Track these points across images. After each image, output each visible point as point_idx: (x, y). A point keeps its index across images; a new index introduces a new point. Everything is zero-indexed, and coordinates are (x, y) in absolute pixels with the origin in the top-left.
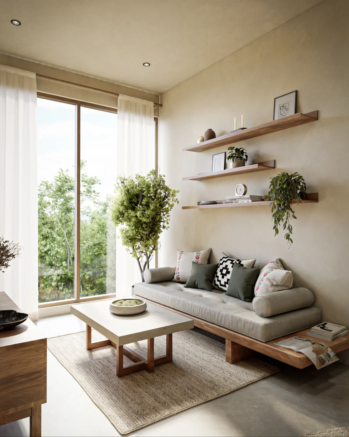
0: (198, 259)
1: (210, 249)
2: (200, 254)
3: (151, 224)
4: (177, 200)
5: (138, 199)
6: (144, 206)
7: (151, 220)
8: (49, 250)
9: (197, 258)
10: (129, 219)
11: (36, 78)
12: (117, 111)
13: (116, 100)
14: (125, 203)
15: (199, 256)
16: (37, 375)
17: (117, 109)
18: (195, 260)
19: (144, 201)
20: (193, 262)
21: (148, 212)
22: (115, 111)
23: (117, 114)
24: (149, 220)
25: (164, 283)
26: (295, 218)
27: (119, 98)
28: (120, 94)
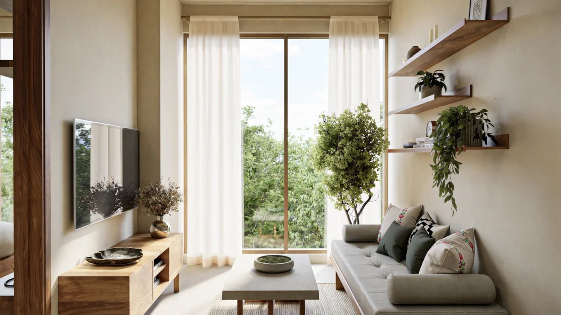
0: (402, 218)
1: (421, 206)
3: (352, 171)
9: (401, 217)
11: (239, 21)
12: (328, 37)
13: (328, 24)
15: (404, 214)
16: (121, 306)
17: (328, 34)
18: (397, 219)
20: (395, 222)
22: (326, 36)
23: (328, 39)
25: (361, 244)
27: (330, 21)
28: (331, 16)
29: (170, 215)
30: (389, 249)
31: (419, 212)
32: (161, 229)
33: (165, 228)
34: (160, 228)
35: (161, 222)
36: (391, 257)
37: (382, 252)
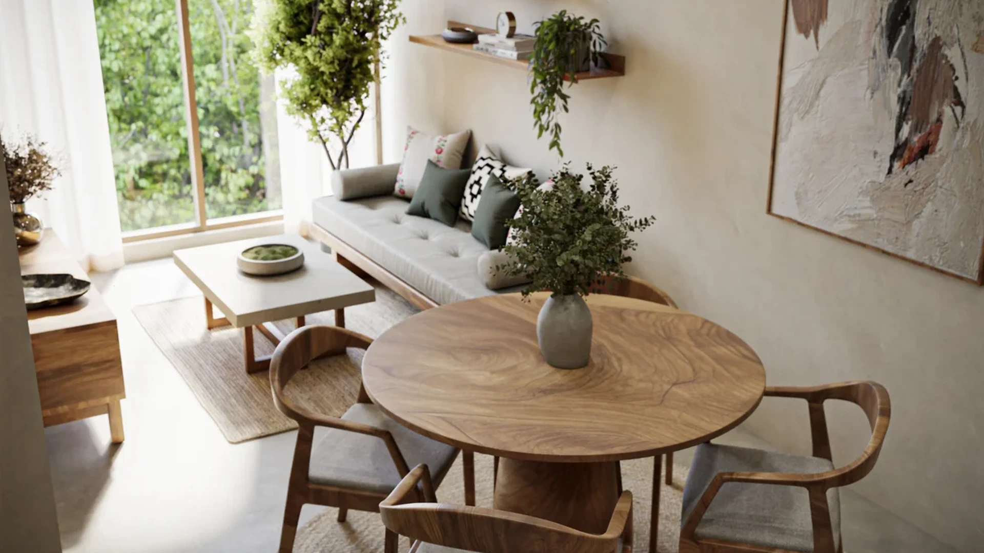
0: (440, 153)
1: (469, 132)
2: (446, 144)
4: (401, 14)
5: (310, 16)
6: (322, 36)
7: (338, 68)
8: (162, 31)
9: (439, 151)
10: (296, 61)
14: (282, 27)
15: (443, 147)
18: (433, 156)
19: (321, 26)
20: (430, 162)
21: (328, 53)
24: (334, 68)
26: (566, 110)
29: (46, 199)
30: (434, 209)
31: (466, 142)
32: (27, 228)
33: (33, 224)
34: (24, 227)
35: (22, 215)
36: (436, 219)
37: (421, 212)
